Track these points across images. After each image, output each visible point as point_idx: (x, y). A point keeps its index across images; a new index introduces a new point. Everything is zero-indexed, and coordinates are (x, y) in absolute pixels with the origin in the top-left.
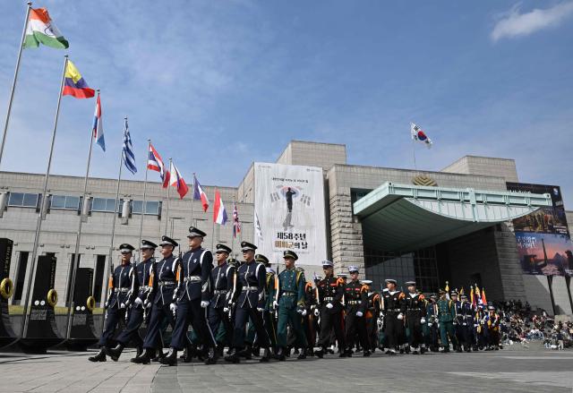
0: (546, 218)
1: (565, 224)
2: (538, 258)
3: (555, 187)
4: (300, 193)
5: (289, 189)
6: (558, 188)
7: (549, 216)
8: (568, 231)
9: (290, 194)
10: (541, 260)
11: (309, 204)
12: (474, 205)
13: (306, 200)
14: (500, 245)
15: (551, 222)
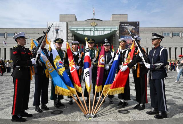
0: (133, 31)
1: (139, 33)
2: (128, 43)
3: (138, 22)
4: (60, 30)
5: (57, 29)
6: (139, 22)
7: (134, 31)
8: (139, 35)
9: (57, 30)
10: (128, 44)
11: (62, 32)
12: (94, 31)
13: (62, 31)
14: (114, 40)
15: (134, 33)
